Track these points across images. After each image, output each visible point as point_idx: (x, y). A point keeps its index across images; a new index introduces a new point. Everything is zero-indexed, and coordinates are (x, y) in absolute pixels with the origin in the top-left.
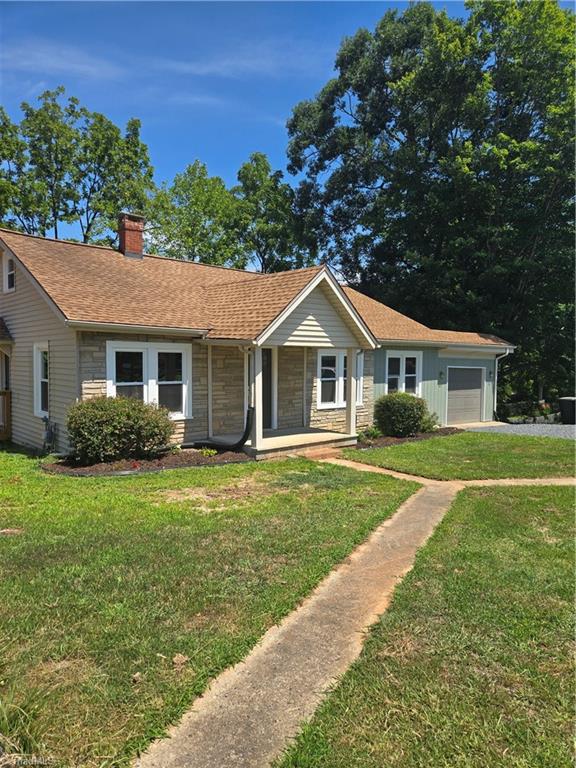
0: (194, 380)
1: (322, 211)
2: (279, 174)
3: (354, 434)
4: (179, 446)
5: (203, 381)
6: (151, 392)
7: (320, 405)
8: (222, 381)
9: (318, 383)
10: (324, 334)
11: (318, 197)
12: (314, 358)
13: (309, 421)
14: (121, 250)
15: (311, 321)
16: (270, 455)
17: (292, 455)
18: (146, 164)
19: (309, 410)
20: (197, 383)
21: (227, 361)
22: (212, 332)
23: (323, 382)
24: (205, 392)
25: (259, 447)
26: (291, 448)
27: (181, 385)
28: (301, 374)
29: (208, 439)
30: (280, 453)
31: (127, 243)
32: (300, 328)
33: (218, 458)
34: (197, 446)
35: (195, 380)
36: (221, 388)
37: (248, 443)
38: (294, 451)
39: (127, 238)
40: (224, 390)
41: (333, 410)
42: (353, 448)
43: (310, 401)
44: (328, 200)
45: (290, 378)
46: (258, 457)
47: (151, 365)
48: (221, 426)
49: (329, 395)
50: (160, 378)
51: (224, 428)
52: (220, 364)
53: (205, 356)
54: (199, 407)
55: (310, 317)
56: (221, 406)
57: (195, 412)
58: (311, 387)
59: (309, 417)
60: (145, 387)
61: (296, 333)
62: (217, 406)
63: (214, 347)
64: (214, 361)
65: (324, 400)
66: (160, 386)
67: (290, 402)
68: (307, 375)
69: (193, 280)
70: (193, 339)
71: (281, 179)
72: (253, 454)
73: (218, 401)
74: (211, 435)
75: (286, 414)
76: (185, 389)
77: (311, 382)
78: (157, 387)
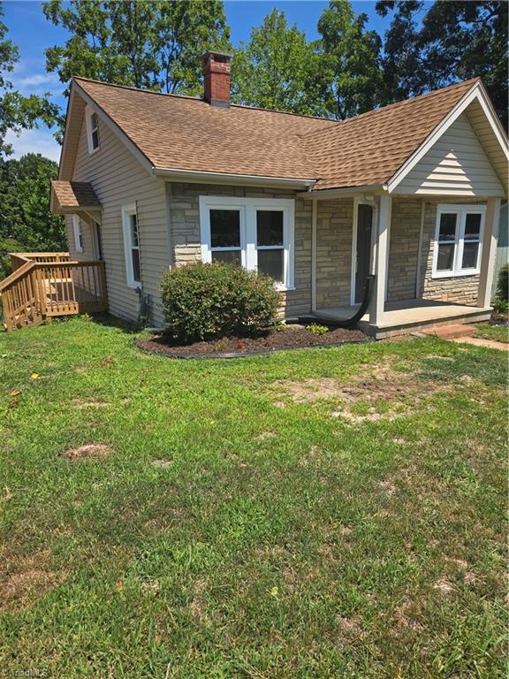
0: (297, 244)
2: (364, 18)
3: (488, 307)
4: (283, 322)
5: (307, 245)
6: (250, 258)
7: (436, 274)
8: (328, 245)
9: (435, 246)
10: (465, 179)
11: (412, 38)
12: (432, 215)
13: (422, 292)
14: (206, 99)
15: (451, 160)
16: (392, 333)
17: (417, 332)
18: (222, 23)
19: (423, 279)
20: (300, 248)
21: (333, 221)
22: (320, 182)
23: (440, 245)
24: (309, 259)
25: (380, 324)
26: (416, 324)
27: (282, 250)
28: (417, 235)
29: (311, 313)
30: (402, 331)
31: (213, 89)
32: (438, 169)
33: (332, 336)
34: (300, 322)
35: (298, 244)
36: (326, 253)
37: (366, 318)
38: (419, 327)
39: (213, 84)
40: (329, 256)
41: (450, 278)
42: (486, 324)
43: (425, 268)
45: (403, 241)
46: (379, 335)
47: (249, 226)
48: (325, 299)
49: (445, 262)
50: (260, 241)
51: (328, 300)
52: (326, 224)
53: (309, 214)
54: (302, 276)
55: (451, 155)
56: (326, 275)
57: (297, 282)
58: (427, 252)
59: (423, 287)
60: (243, 252)
61: (432, 177)
62: (321, 276)
63: (320, 202)
64: (319, 221)
65: (440, 267)
66: (259, 251)
67: (403, 270)
68: (423, 237)
69: (286, 130)
70: (296, 192)
72: (372, 331)
73: (323, 270)
74: (314, 309)
75: (397, 284)
76: (286, 254)
77: (427, 245)
78: (256, 252)
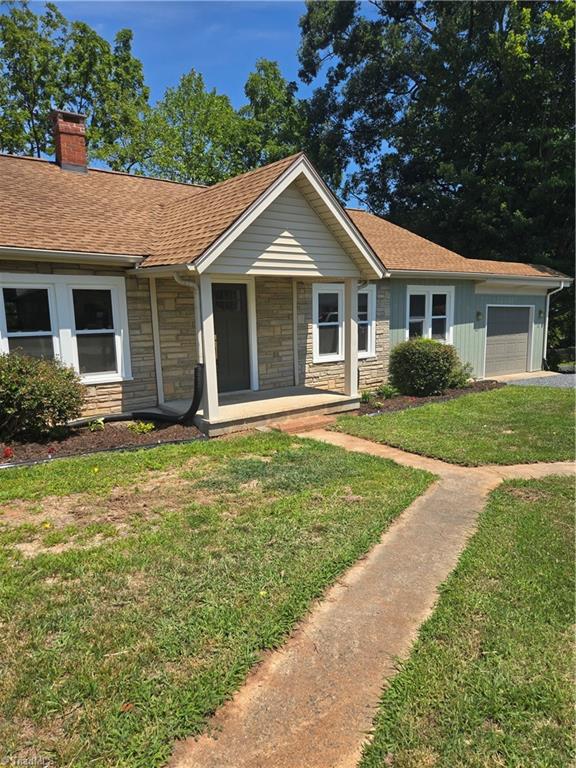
0: (131, 327)
1: (340, 126)
3: (355, 394)
5: (146, 328)
6: (66, 346)
7: (318, 358)
8: (174, 328)
9: (314, 330)
10: (307, 258)
12: (307, 295)
13: (303, 377)
14: (58, 163)
15: (286, 239)
16: (231, 429)
17: (262, 428)
18: (140, 83)
19: (303, 365)
20: (138, 332)
21: (179, 301)
22: (148, 259)
23: (320, 328)
24: (150, 344)
25: (213, 419)
26: (263, 418)
27: (112, 335)
28: (290, 317)
29: (157, 406)
30: (245, 426)
31: (64, 151)
32: (271, 248)
34: (136, 417)
35: (133, 327)
36: (173, 338)
37: (200, 412)
38: (268, 421)
39: (64, 145)
40: (177, 340)
41: (336, 363)
42: (355, 414)
43: (304, 352)
44: (347, 111)
45: (273, 323)
46: (212, 433)
47: (62, 307)
48: (176, 389)
49: (329, 344)
50: (80, 324)
51: (180, 391)
52: (170, 305)
53: (145, 294)
54: (142, 364)
55: (286, 234)
56: (175, 362)
57: (135, 371)
58: (305, 335)
59: (304, 373)
60: (55, 340)
61: (264, 256)
62: (168, 363)
63: (159, 281)
64: (160, 302)
65: (323, 351)
66: (78, 336)
67: (276, 355)
68: (297, 319)
70: (123, 269)
71: (295, 93)
72: (205, 428)
73: (169, 356)
74: (161, 401)
75: (270, 371)
76: (118, 340)
77: (304, 328)
78: (75, 338)
